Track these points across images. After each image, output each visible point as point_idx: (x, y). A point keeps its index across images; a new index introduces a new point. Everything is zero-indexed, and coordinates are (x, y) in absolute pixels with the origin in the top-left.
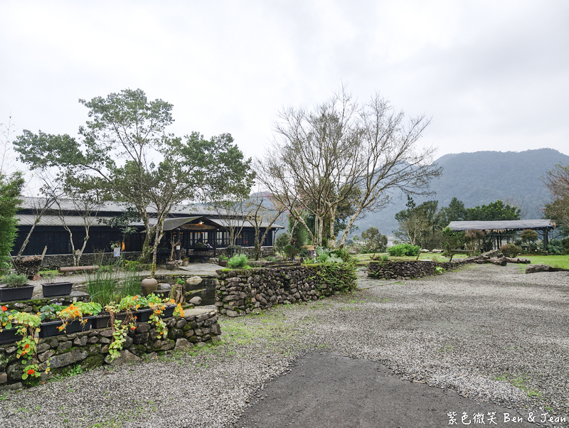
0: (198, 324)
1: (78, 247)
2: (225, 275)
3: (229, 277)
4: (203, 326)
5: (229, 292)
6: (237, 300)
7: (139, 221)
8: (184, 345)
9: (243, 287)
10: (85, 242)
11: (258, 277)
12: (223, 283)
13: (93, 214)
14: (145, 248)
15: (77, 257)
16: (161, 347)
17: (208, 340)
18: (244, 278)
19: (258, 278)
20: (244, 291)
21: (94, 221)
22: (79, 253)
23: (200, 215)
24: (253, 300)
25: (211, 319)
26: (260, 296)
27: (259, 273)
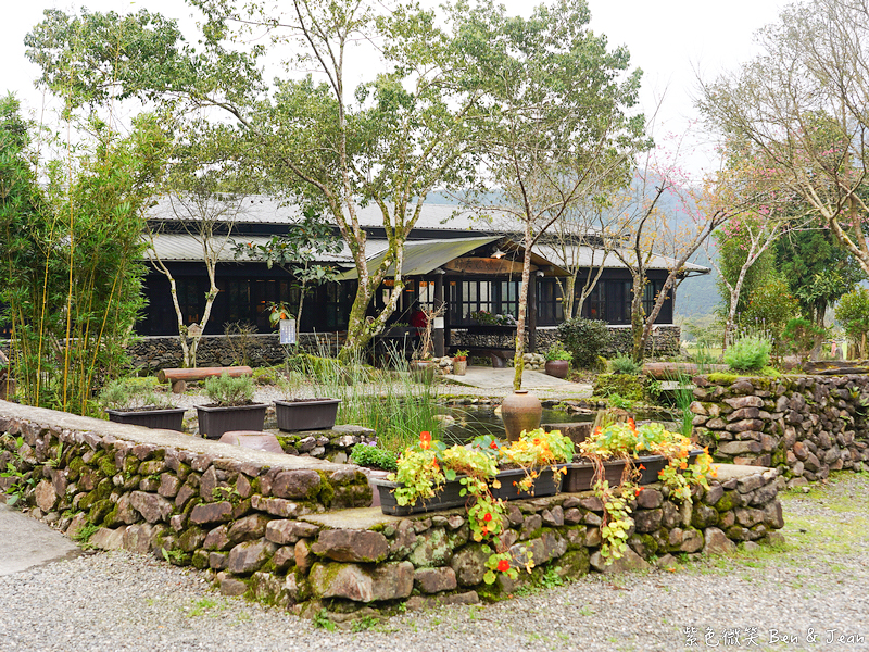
0: (743, 498)
1: (193, 315)
2: (721, 390)
3: (733, 394)
4: (752, 505)
5: (734, 433)
6: (756, 454)
7: (339, 249)
8: (721, 544)
9: (768, 423)
10: (209, 305)
11: (798, 398)
12: (715, 409)
13: (220, 229)
14: (354, 321)
15: (190, 343)
16: (680, 545)
17: (761, 539)
18: (769, 398)
19: (799, 400)
20: (770, 433)
21: (223, 249)
22: (196, 332)
23: (492, 234)
24: (791, 457)
25: (766, 489)
26: (804, 447)
27: (799, 389)
